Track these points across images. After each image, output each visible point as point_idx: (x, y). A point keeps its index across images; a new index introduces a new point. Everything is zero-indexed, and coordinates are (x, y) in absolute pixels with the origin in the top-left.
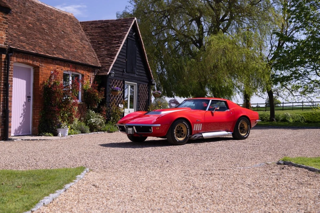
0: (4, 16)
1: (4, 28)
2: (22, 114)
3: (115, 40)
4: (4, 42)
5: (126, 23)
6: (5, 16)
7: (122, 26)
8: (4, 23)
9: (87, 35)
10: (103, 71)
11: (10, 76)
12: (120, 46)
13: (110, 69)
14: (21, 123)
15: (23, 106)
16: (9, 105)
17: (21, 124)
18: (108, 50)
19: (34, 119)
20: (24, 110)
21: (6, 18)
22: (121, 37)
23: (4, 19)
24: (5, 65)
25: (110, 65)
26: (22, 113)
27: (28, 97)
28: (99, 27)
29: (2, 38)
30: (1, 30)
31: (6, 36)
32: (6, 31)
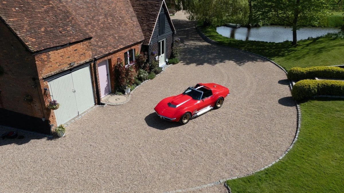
1: (90, 49)
3: (152, 18)
5: (158, 4)
6: (89, 41)
7: (156, 6)
8: (90, 46)
9: (134, 10)
10: (146, 43)
11: (97, 69)
12: (155, 23)
13: (150, 41)
16: (99, 86)
18: (148, 25)
19: (111, 85)
22: (155, 16)
24: (94, 68)
25: (150, 39)
27: (107, 75)
28: (142, 5)
29: (90, 55)
30: (89, 51)
31: (92, 52)
32: (92, 49)
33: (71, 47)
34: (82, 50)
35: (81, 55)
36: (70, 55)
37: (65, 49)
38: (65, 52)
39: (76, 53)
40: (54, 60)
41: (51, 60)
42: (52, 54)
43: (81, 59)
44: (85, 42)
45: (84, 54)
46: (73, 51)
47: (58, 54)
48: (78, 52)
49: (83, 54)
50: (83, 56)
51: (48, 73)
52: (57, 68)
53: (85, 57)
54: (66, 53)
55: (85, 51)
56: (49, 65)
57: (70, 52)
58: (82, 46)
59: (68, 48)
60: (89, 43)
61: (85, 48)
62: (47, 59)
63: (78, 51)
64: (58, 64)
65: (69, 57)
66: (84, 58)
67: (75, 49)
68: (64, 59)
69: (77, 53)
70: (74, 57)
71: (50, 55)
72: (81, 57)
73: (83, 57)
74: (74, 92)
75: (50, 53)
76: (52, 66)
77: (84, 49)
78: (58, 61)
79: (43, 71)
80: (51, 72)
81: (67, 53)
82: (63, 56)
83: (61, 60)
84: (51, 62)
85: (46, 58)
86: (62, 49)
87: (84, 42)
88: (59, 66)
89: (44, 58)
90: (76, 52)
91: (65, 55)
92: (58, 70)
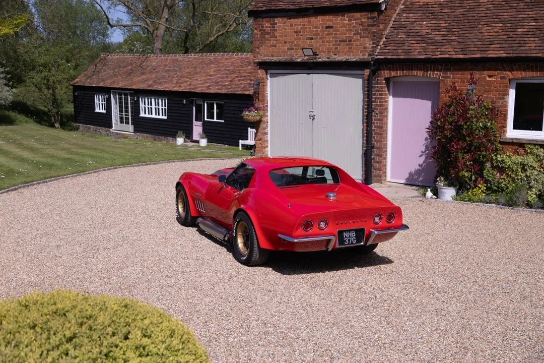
0: (369, 16)
1: (369, 33)
2: (422, 152)
4: (369, 52)
6: (371, 15)
8: (369, 25)
14: (422, 165)
15: (426, 139)
17: (419, 165)
20: (427, 147)
21: (372, 18)
23: (370, 20)
24: (369, 83)
26: (424, 151)
29: (365, 48)
30: (364, 37)
31: (373, 43)
32: (374, 36)
33: (320, 18)
34: (347, 30)
35: (340, 41)
36: (314, 35)
37: (306, 20)
38: (304, 25)
39: (328, 34)
40: (281, 36)
41: (277, 35)
42: (279, 23)
43: (339, 52)
44: (358, 15)
45: (350, 41)
46: (322, 27)
47: (291, 25)
48: (336, 34)
49: (345, 41)
50: (347, 45)
51: (268, 56)
52: (284, 52)
53: (349, 48)
54: (306, 28)
55: (354, 34)
56: (271, 42)
57: (316, 28)
58: (347, 22)
59: (313, 19)
60: (368, 18)
61: (354, 27)
62: (271, 30)
63: (336, 31)
64: (288, 45)
65: (312, 39)
66: (345, 50)
67: (329, 23)
68: (300, 39)
69: (332, 34)
70: (323, 42)
71: (276, 24)
72: (339, 45)
73: (343, 47)
74: (312, 118)
75: (276, 20)
76: (276, 46)
77: (351, 30)
78: (288, 39)
79: (260, 50)
80: (273, 56)
81: (310, 28)
82: (300, 32)
83: (295, 39)
84: (276, 37)
85: (269, 27)
86: (301, 20)
87: (353, 14)
88: (289, 49)
89: (267, 27)
90: (329, 31)
91: (304, 32)
92: (286, 57)
